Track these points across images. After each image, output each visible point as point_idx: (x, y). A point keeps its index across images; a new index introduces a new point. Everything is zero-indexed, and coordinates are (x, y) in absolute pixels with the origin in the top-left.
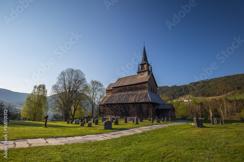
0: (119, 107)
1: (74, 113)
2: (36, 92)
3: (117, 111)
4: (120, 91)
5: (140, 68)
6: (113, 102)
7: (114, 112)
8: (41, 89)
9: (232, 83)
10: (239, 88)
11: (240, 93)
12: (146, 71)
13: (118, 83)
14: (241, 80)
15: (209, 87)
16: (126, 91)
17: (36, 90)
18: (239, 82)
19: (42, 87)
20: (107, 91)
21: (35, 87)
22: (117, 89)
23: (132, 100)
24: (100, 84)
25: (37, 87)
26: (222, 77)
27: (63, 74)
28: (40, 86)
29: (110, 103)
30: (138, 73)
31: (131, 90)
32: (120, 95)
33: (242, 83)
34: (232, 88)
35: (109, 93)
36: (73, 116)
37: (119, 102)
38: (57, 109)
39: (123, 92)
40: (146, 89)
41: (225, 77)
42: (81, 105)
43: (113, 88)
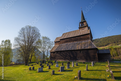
0: (68, 53)
1: (31, 59)
2: (3, 45)
3: (66, 56)
4: (67, 42)
5: (81, 25)
6: (62, 50)
7: (64, 57)
8: (7, 43)
9: (111, 40)
10: (115, 42)
11: (115, 45)
12: (86, 26)
13: (64, 36)
14: (115, 38)
15: (100, 42)
16: (71, 41)
17: (3, 44)
18: (114, 39)
19: (8, 42)
20: (55, 42)
21: (3, 41)
22: (64, 41)
23: (78, 47)
24: (48, 39)
25: (4, 41)
26: (106, 37)
27: (23, 29)
28: (6, 41)
29: (60, 50)
30: (80, 28)
31: (76, 40)
32: (67, 45)
33: (116, 40)
34: (111, 42)
35: (56, 43)
36: (30, 60)
37: (67, 50)
38: (19, 56)
39: (69, 42)
40: (89, 39)
41: (108, 37)
42: (35, 53)
43: (61, 40)
